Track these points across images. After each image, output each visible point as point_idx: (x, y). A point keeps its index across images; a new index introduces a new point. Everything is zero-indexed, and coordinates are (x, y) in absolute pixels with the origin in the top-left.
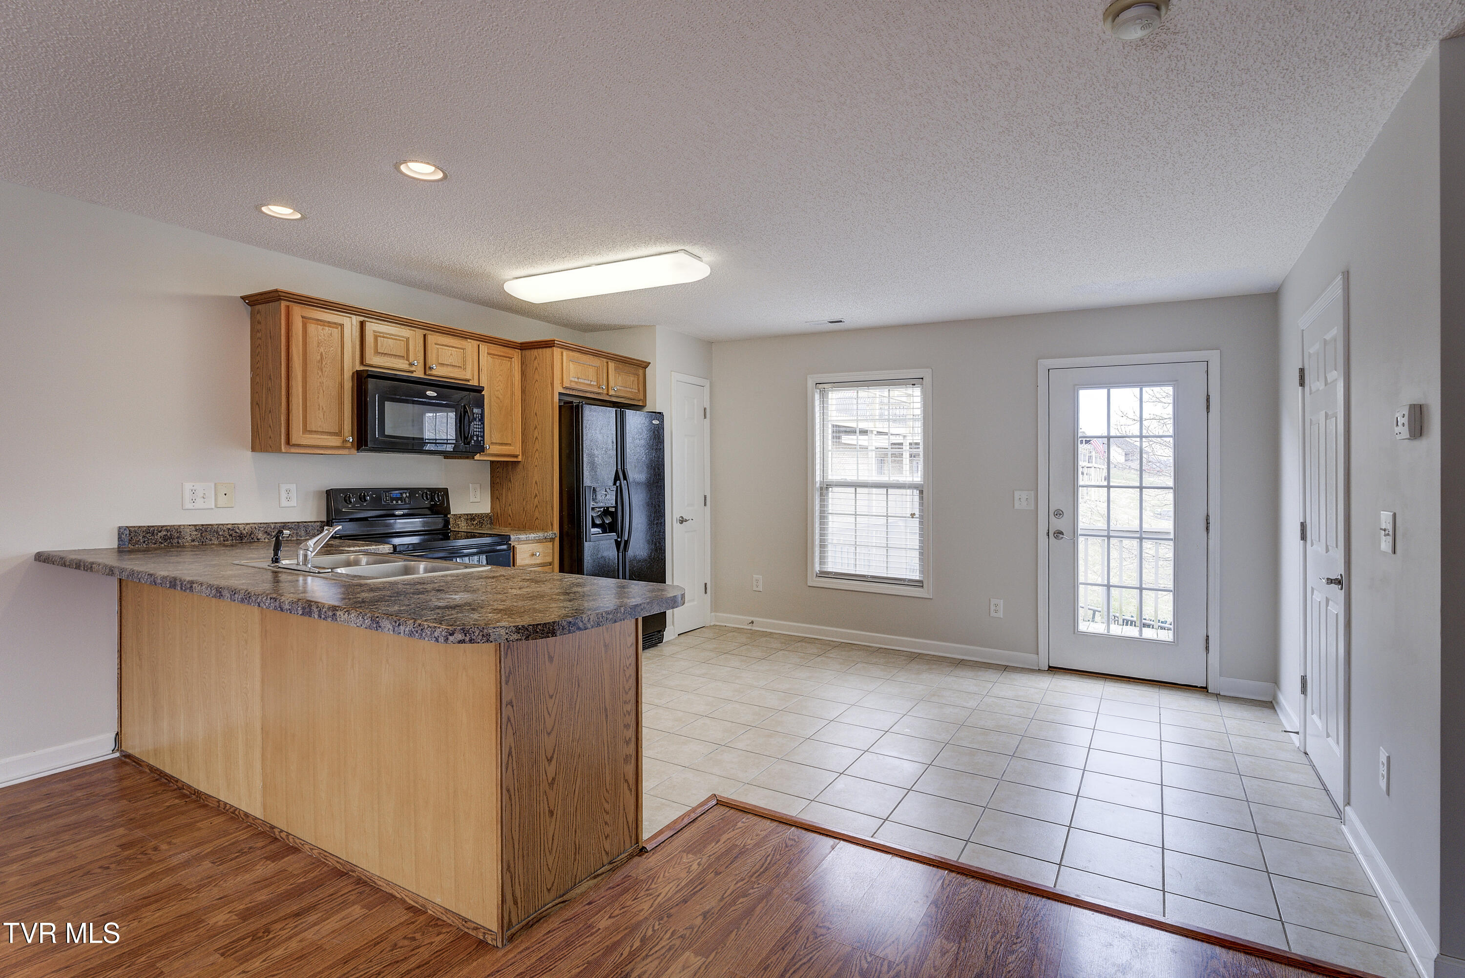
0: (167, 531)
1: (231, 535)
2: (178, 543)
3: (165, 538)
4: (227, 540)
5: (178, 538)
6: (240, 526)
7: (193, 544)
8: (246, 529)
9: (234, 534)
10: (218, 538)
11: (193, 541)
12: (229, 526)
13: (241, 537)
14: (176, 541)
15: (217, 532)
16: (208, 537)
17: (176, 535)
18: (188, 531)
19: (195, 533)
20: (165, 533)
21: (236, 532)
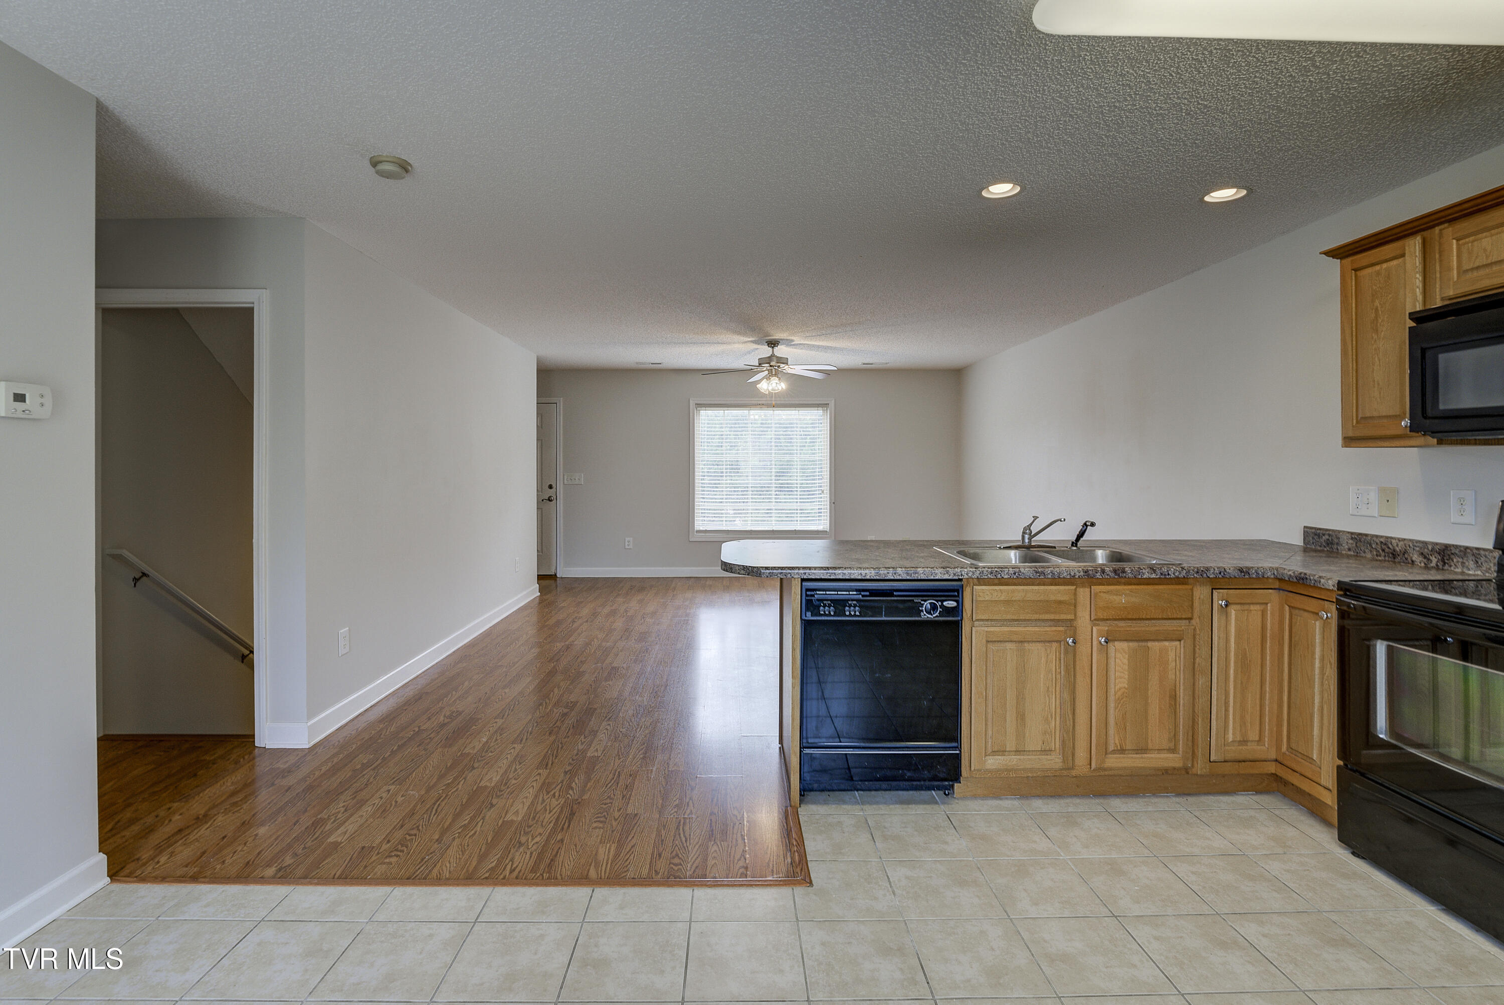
0: (1329, 535)
1: (1383, 550)
2: (1337, 549)
3: (1329, 543)
4: (1380, 556)
5: (1337, 544)
6: (1393, 541)
7: (1349, 553)
8: (1400, 545)
9: (1387, 550)
10: (1371, 551)
11: (1349, 550)
12: (1382, 540)
13: (1394, 555)
14: (1335, 546)
15: (1371, 545)
16: (1362, 548)
17: (1336, 541)
18: (1345, 538)
19: (1351, 541)
20: (1327, 537)
21: (1389, 548)
